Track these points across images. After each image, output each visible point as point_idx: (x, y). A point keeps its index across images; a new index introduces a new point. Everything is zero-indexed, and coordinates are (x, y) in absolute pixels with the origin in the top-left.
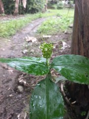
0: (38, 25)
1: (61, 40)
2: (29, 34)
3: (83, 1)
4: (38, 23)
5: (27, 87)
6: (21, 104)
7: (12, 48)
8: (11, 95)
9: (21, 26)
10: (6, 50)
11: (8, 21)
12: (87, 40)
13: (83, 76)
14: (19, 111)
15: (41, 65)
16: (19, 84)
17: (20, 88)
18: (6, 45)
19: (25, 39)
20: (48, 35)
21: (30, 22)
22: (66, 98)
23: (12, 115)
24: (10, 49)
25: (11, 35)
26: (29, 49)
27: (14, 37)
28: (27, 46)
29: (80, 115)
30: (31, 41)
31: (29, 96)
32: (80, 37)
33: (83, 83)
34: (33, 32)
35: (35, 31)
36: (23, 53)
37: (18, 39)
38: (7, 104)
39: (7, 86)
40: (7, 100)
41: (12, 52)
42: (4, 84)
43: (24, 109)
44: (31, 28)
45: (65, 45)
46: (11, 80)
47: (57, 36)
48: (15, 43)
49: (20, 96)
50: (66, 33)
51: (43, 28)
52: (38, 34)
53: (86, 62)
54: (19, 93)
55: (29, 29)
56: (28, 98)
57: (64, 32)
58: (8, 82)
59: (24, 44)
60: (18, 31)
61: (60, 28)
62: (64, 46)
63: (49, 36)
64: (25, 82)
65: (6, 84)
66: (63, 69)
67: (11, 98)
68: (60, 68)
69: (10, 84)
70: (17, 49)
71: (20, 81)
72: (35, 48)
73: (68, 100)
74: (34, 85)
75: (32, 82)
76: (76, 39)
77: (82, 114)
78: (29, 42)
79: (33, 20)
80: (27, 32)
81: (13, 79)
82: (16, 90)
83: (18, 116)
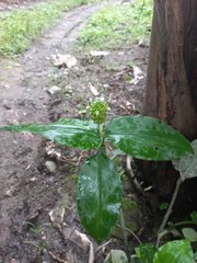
0: (78, 25)
1: (131, 63)
2: (58, 47)
3: (167, 3)
4: (78, 20)
5: (62, 163)
6: (54, 194)
7: (25, 83)
8: (33, 179)
9: (40, 29)
10: (12, 86)
11: (8, 14)
12: (171, 79)
13: (151, 148)
14: (52, 206)
15: (90, 133)
16: (48, 157)
17: (50, 165)
18: (11, 76)
19: (52, 61)
20: (101, 50)
21: (59, 18)
22: (136, 181)
23: (40, 212)
24: (21, 85)
25: (19, 51)
26: (62, 84)
27: (27, 55)
28: (56, 76)
29: (158, 209)
30: (65, 66)
31: (67, 179)
32: (161, 72)
33: (150, 159)
34: (68, 43)
35: (72, 39)
36: (49, 93)
37: (36, 59)
38: (27, 193)
39: (23, 163)
40: (27, 186)
41: (26, 92)
42: (17, 158)
43: (59, 203)
44: (63, 33)
45: (139, 75)
46: (30, 150)
47: (121, 53)
48: (29, 71)
49: (51, 179)
50: (142, 46)
51: (90, 31)
52: (81, 48)
53: (158, 128)
54: (49, 174)
55: (57, 36)
56: (66, 182)
57: (137, 42)
58: (24, 154)
59: (51, 73)
60: (33, 40)
61: (129, 31)
62: (136, 77)
63: (105, 53)
64: (59, 155)
65: (21, 159)
66: (122, 140)
67: (34, 183)
68: (117, 138)
69: (30, 158)
70: (35, 84)
71: (49, 153)
72: (74, 82)
73: (138, 185)
74: (75, 159)
75: (73, 154)
76: (154, 75)
77: (161, 208)
78: (60, 67)
79: (66, 11)
80: (54, 42)
81: (35, 148)
82: (42, 169)
83: (51, 214)
